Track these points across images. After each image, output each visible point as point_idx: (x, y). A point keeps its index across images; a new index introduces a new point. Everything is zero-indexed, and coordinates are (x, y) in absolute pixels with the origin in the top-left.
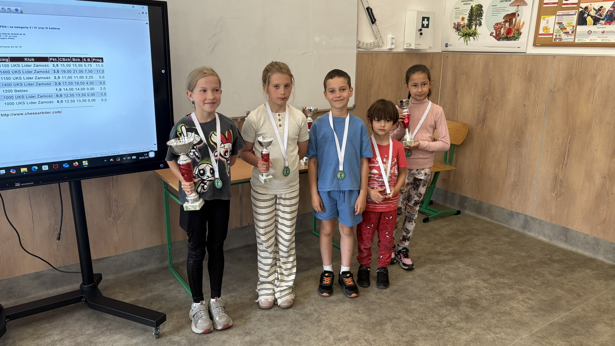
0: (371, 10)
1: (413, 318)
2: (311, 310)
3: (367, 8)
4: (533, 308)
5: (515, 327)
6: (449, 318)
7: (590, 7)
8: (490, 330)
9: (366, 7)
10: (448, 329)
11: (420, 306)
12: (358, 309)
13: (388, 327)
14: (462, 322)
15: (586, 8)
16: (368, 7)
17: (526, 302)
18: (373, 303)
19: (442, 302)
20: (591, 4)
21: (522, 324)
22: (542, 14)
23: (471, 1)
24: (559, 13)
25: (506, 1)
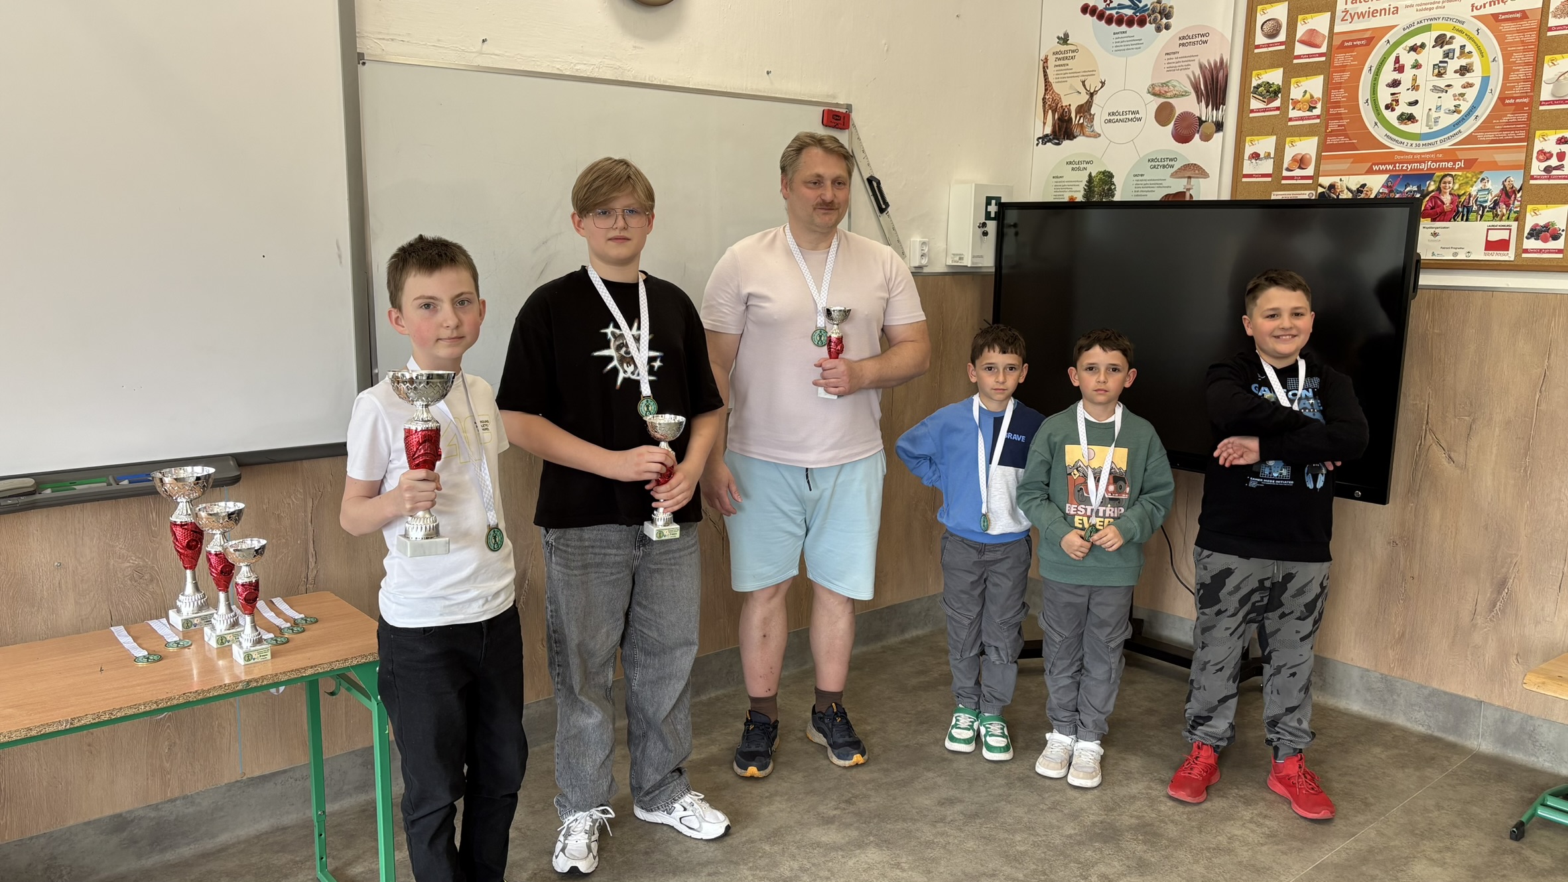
0: (879, 183)
3: (868, 179)
7: (1339, 184)
9: (866, 176)
15: (1332, 187)
16: (871, 176)
19: (1081, 835)
20: (1341, 180)
21: (1257, 871)
22: (1240, 197)
23: (1088, 163)
24: (1277, 196)
25: (1164, 167)
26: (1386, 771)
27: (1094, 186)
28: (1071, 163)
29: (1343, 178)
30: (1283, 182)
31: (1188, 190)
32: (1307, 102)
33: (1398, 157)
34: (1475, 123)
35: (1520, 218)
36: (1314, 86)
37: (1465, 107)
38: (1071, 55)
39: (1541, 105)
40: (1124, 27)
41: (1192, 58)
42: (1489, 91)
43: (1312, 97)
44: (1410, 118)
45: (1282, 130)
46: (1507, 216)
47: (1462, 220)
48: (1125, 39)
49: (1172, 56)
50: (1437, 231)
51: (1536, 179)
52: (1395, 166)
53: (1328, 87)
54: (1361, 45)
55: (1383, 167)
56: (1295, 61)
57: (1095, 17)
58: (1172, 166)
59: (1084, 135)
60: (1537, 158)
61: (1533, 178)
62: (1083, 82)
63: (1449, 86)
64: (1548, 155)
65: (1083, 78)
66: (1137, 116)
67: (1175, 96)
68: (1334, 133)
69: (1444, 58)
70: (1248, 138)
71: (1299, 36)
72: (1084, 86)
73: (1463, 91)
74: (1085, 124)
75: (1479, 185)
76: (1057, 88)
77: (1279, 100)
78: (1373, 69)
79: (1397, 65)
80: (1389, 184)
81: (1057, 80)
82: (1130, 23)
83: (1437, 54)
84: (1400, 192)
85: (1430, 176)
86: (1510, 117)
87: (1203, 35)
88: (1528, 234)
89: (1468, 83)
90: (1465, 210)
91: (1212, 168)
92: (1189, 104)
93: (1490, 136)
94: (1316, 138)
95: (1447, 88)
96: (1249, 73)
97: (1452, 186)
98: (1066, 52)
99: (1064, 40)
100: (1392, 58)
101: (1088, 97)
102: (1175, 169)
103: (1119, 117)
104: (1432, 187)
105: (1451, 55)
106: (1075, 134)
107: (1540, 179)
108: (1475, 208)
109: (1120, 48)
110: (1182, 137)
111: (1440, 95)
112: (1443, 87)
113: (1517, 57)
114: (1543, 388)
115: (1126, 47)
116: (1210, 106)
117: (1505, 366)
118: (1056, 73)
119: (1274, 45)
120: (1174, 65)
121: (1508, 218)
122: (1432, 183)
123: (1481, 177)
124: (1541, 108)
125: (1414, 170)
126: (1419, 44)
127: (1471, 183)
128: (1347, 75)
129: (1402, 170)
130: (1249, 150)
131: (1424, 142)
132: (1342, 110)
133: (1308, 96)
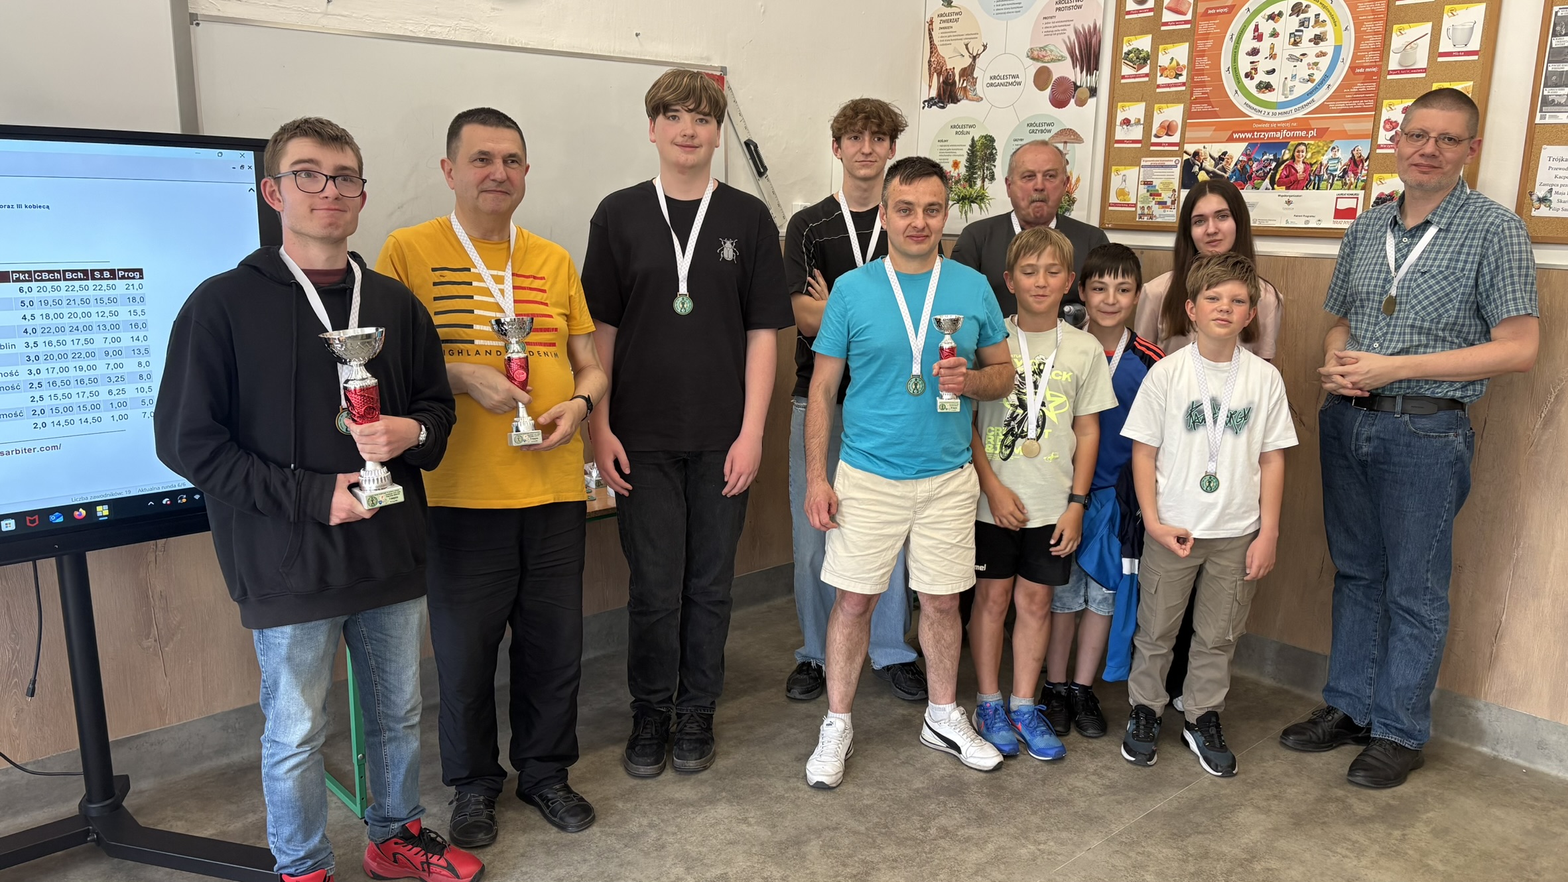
0: (756, 146)
1: (867, 825)
2: (641, 826)
3: (745, 143)
4: (1114, 787)
5: (1077, 827)
6: (943, 821)
7: (1202, 152)
8: (1026, 838)
9: (743, 140)
10: (942, 842)
11: (880, 799)
12: (747, 815)
13: (813, 848)
14: (971, 827)
15: (1196, 154)
16: (749, 140)
17: (1101, 776)
18: (779, 799)
19: (928, 788)
20: (1204, 147)
21: (1091, 820)
22: (1113, 163)
23: (971, 127)
24: (1146, 162)
27: (976, 151)
28: (955, 127)
29: (1206, 145)
30: (1152, 148)
32: (1174, 69)
33: (1256, 126)
34: (1327, 93)
35: (1367, 187)
36: (1179, 53)
37: (1318, 77)
38: (955, 17)
39: (1389, 74)
41: (1068, 23)
42: (1341, 60)
43: (1178, 64)
44: (1267, 87)
45: (1151, 96)
46: (1355, 185)
47: (1314, 188)
48: (1005, 2)
49: (1050, 20)
50: (1291, 199)
51: (1383, 148)
52: (1253, 135)
53: (1193, 55)
54: (1224, 13)
55: (1242, 136)
56: (1163, 28)
58: (1049, 131)
59: (967, 98)
60: (1384, 127)
61: (1379, 147)
62: (966, 45)
63: (1304, 55)
65: (966, 41)
66: (1017, 80)
67: (1052, 61)
68: (1198, 101)
69: (1300, 26)
70: (1120, 104)
71: (1166, 3)
72: (967, 49)
73: (1317, 60)
74: (969, 87)
75: (1330, 154)
76: (941, 50)
77: (1148, 67)
78: (1234, 37)
79: (1256, 34)
80: (1248, 152)
81: (942, 43)
83: (1292, 23)
84: (1258, 160)
86: (1360, 87)
89: (1321, 52)
90: (1317, 178)
91: (1086, 133)
92: (1065, 69)
93: (1341, 105)
94: (1182, 105)
95: (1301, 57)
96: (1120, 39)
97: (1306, 154)
98: (950, 14)
99: (949, 2)
101: (971, 60)
102: (1052, 133)
103: (1000, 81)
104: (1287, 156)
105: (1306, 23)
106: (959, 98)
107: (1386, 148)
108: (1326, 176)
109: (1001, 12)
110: (1059, 102)
111: (1295, 64)
112: (1298, 56)
113: (1368, 27)
115: (1007, 11)
116: (1084, 72)
118: (941, 35)
119: (1143, 11)
120: (1051, 29)
122: (1287, 152)
123: (1332, 146)
124: (1389, 77)
125: (1271, 138)
126: (1276, 13)
127: (1322, 152)
128: (1210, 43)
129: (1260, 138)
130: (1120, 117)
131: (1281, 111)
132: (1206, 78)
133: (1174, 63)
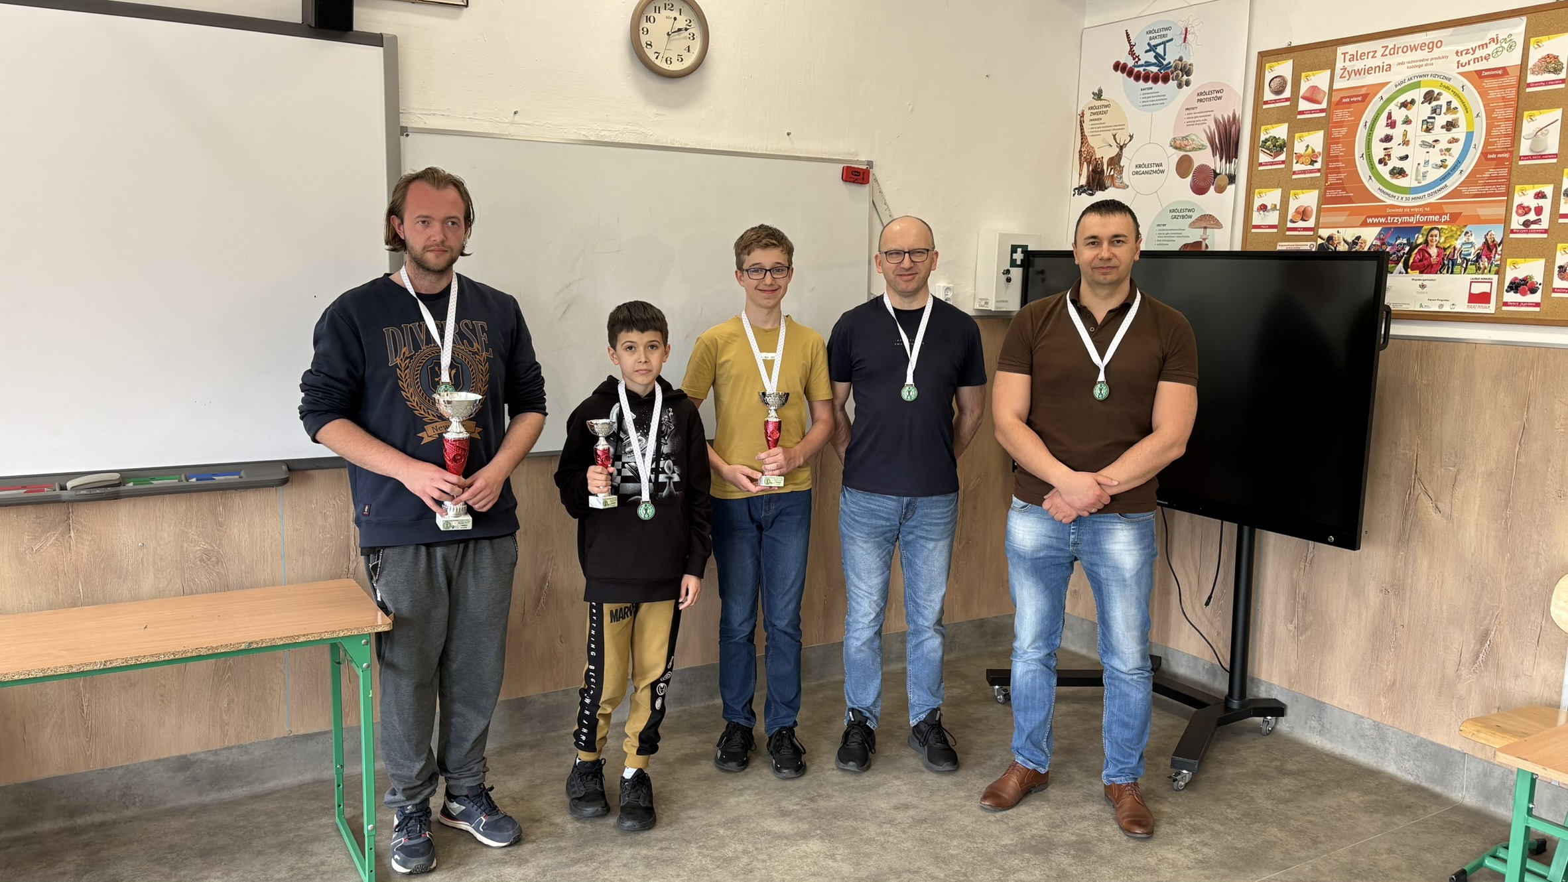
7: (1336, 236)
15: (1330, 238)
20: (1338, 232)
22: (1250, 248)
24: (1282, 246)
25: (1183, 217)
26: (1353, 814)
29: (1340, 230)
30: (1288, 233)
31: (1204, 239)
32: (1309, 156)
33: (1389, 210)
34: (1460, 179)
35: (1501, 271)
36: (1315, 140)
37: (1450, 162)
38: (1105, 109)
39: (1520, 160)
40: (1150, 84)
41: (1208, 114)
42: (1473, 146)
43: (1313, 151)
44: (1401, 172)
45: (1287, 183)
46: (1488, 269)
47: (1447, 272)
48: (1151, 95)
49: (1191, 111)
50: (1425, 283)
51: (1516, 233)
52: (1387, 219)
53: (1329, 141)
54: (1358, 101)
55: (1376, 220)
56: (1299, 117)
57: (1125, 74)
58: (1190, 217)
59: (1113, 183)
60: (1517, 212)
61: (1512, 232)
62: (1114, 136)
63: (1436, 141)
64: (1526, 209)
65: (1114, 132)
66: (1161, 168)
67: (1194, 149)
68: (1332, 187)
69: (1432, 113)
70: (1257, 191)
71: (1302, 91)
72: (1115, 139)
73: (1449, 146)
74: (1115, 175)
75: (1463, 239)
76: (1092, 141)
77: (1284, 154)
78: (1368, 125)
79: (1389, 121)
80: (1382, 236)
81: (1092, 134)
82: (1155, 80)
83: (1425, 110)
84: (1391, 245)
85: (1418, 229)
86: (1492, 172)
87: (1218, 92)
88: (1508, 287)
89: (1453, 138)
90: (1451, 263)
91: (1225, 218)
92: (1205, 158)
93: (1474, 190)
94: (1317, 191)
95: (1434, 144)
96: (1258, 128)
97: (1439, 239)
98: (1101, 107)
99: (1098, 95)
100: (1385, 115)
101: (1118, 150)
102: (1193, 219)
103: (1144, 169)
104: (1420, 240)
105: (1438, 111)
106: (1107, 185)
107: (1519, 233)
108: (1459, 261)
109: (1147, 103)
110: (1199, 189)
111: (1428, 150)
112: (1431, 142)
113: (1499, 113)
114: (1523, 441)
115: (1152, 103)
116: (1224, 160)
117: (1487, 418)
118: (1091, 126)
119: (1280, 101)
120: (1193, 120)
121: (1490, 271)
123: (1465, 230)
124: (1521, 163)
125: (1404, 223)
126: (1409, 101)
127: (1455, 236)
128: (1344, 130)
129: (1393, 223)
130: (1257, 203)
131: (1414, 196)
132: (1340, 164)
133: (1310, 150)
